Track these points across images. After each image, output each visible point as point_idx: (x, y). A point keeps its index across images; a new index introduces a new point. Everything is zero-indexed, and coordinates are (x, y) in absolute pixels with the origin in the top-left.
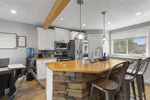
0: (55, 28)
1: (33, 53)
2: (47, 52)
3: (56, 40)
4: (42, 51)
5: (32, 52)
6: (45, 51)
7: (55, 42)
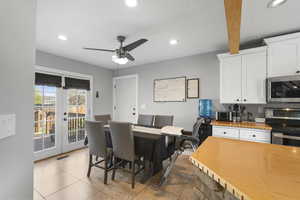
0: (266, 40)
1: (210, 111)
2: (244, 108)
3: (270, 76)
4: (229, 106)
5: (208, 108)
6: (236, 106)
7: (267, 80)
